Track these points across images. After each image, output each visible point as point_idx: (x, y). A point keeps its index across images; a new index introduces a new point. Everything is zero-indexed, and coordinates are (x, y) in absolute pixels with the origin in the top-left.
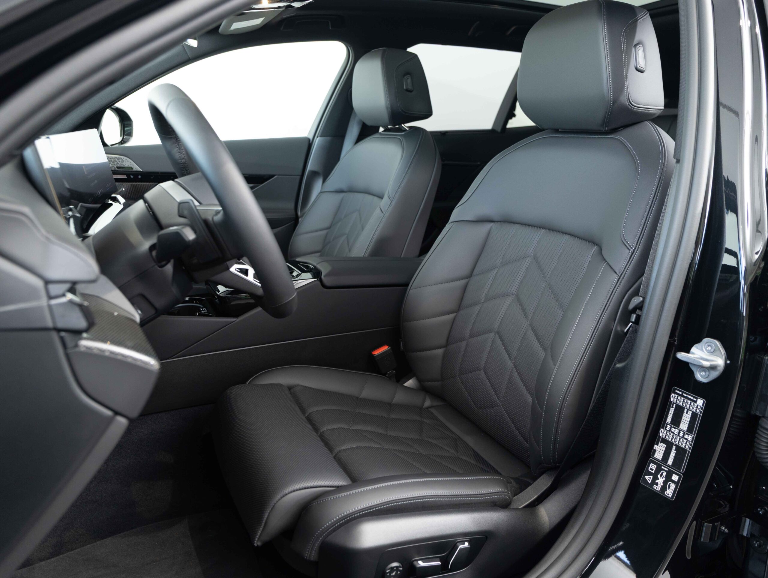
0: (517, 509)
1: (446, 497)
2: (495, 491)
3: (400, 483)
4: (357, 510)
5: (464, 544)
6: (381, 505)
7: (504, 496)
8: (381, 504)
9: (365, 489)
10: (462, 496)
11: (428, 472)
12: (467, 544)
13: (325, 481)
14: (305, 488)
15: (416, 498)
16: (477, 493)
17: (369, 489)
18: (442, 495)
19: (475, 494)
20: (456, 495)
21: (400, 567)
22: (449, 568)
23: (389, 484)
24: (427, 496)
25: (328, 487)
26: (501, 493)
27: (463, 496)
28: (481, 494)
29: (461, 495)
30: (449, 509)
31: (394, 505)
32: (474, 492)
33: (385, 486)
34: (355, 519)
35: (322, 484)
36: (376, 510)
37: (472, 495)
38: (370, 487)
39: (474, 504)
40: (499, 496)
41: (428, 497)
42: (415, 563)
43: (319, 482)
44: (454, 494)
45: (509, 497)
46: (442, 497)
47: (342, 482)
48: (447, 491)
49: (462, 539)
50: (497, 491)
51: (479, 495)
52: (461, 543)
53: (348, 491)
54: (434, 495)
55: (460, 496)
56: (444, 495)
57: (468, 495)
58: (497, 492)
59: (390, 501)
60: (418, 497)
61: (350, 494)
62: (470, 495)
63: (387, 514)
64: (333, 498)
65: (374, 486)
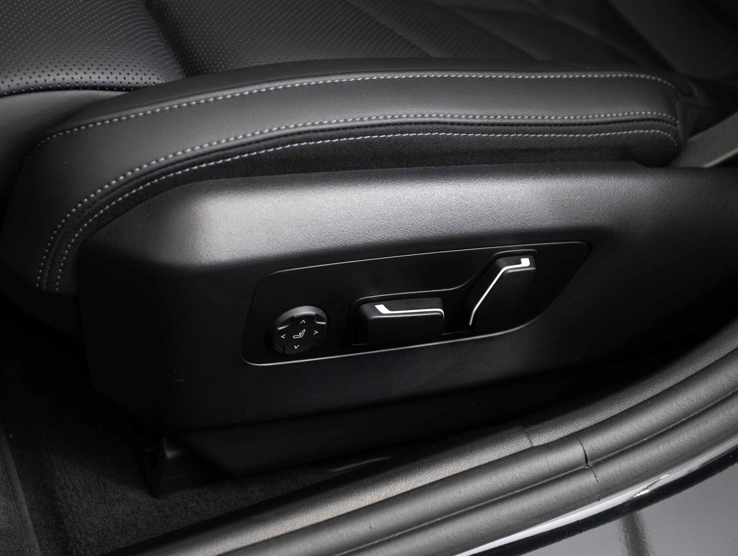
0: (698, 170)
1: (472, 128)
2: (633, 117)
3: (325, 84)
4: (183, 157)
5: (520, 263)
6: (257, 145)
7: (658, 131)
8: (258, 142)
9: (211, 97)
10: (523, 128)
11: (435, 53)
12: (525, 262)
13: (92, 71)
14: (28, 91)
15: (373, 129)
16: (573, 121)
17: (224, 98)
18: (459, 124)
19: (568, 121)
20: (505, 125)
21: (318, 317)
22: (470, 324)
23: (288, 84)
24: (410, 123)
25: (103, 88)
26: (649, 123)
27: (527, 128)
28: (586, 124)
29: (518, 125)
30: (479, 163)
31: (301, 148)
32: (563, 118)
33: (276, 89)
34: (176, 182)
35: (84, 80)
36: (242, 159)
37: (556, 125)
38: (228, 94)
39: (559, 151)
40: (641, 131)
41: (413, 126)
42: (366, 308)
43: (72, 74)
44: (499, 120)
45: (676, 136)
46: (459, 127)
47: (149, 75)
48: (482, 113)
49: (516, 248)
50: (638, 117)
51: (579, 127)
52: (507, 259)
53: (155, 103)
54: (432, 123)
55: (515, 128)
56: (466, 124)
57: (543, 125)
58: (638, 120)
59: (286, 135)
60: (380, 125)
61: (163, 110)
62: (550, 125)
63: (278, 172)
64: (111, 120)
65: (242, 90)
